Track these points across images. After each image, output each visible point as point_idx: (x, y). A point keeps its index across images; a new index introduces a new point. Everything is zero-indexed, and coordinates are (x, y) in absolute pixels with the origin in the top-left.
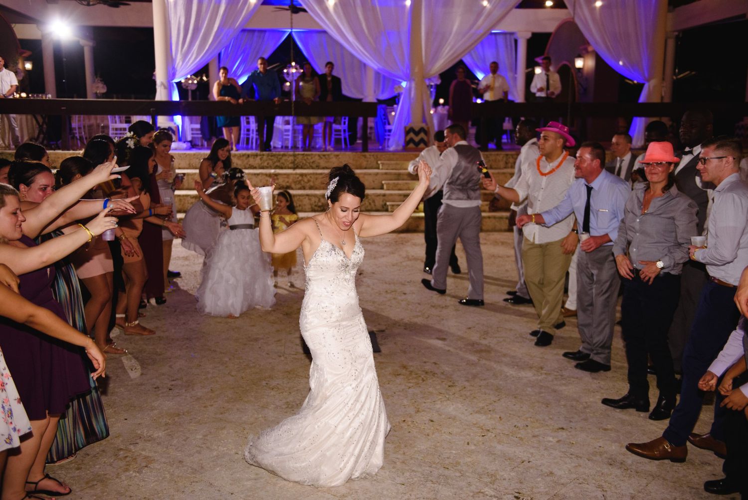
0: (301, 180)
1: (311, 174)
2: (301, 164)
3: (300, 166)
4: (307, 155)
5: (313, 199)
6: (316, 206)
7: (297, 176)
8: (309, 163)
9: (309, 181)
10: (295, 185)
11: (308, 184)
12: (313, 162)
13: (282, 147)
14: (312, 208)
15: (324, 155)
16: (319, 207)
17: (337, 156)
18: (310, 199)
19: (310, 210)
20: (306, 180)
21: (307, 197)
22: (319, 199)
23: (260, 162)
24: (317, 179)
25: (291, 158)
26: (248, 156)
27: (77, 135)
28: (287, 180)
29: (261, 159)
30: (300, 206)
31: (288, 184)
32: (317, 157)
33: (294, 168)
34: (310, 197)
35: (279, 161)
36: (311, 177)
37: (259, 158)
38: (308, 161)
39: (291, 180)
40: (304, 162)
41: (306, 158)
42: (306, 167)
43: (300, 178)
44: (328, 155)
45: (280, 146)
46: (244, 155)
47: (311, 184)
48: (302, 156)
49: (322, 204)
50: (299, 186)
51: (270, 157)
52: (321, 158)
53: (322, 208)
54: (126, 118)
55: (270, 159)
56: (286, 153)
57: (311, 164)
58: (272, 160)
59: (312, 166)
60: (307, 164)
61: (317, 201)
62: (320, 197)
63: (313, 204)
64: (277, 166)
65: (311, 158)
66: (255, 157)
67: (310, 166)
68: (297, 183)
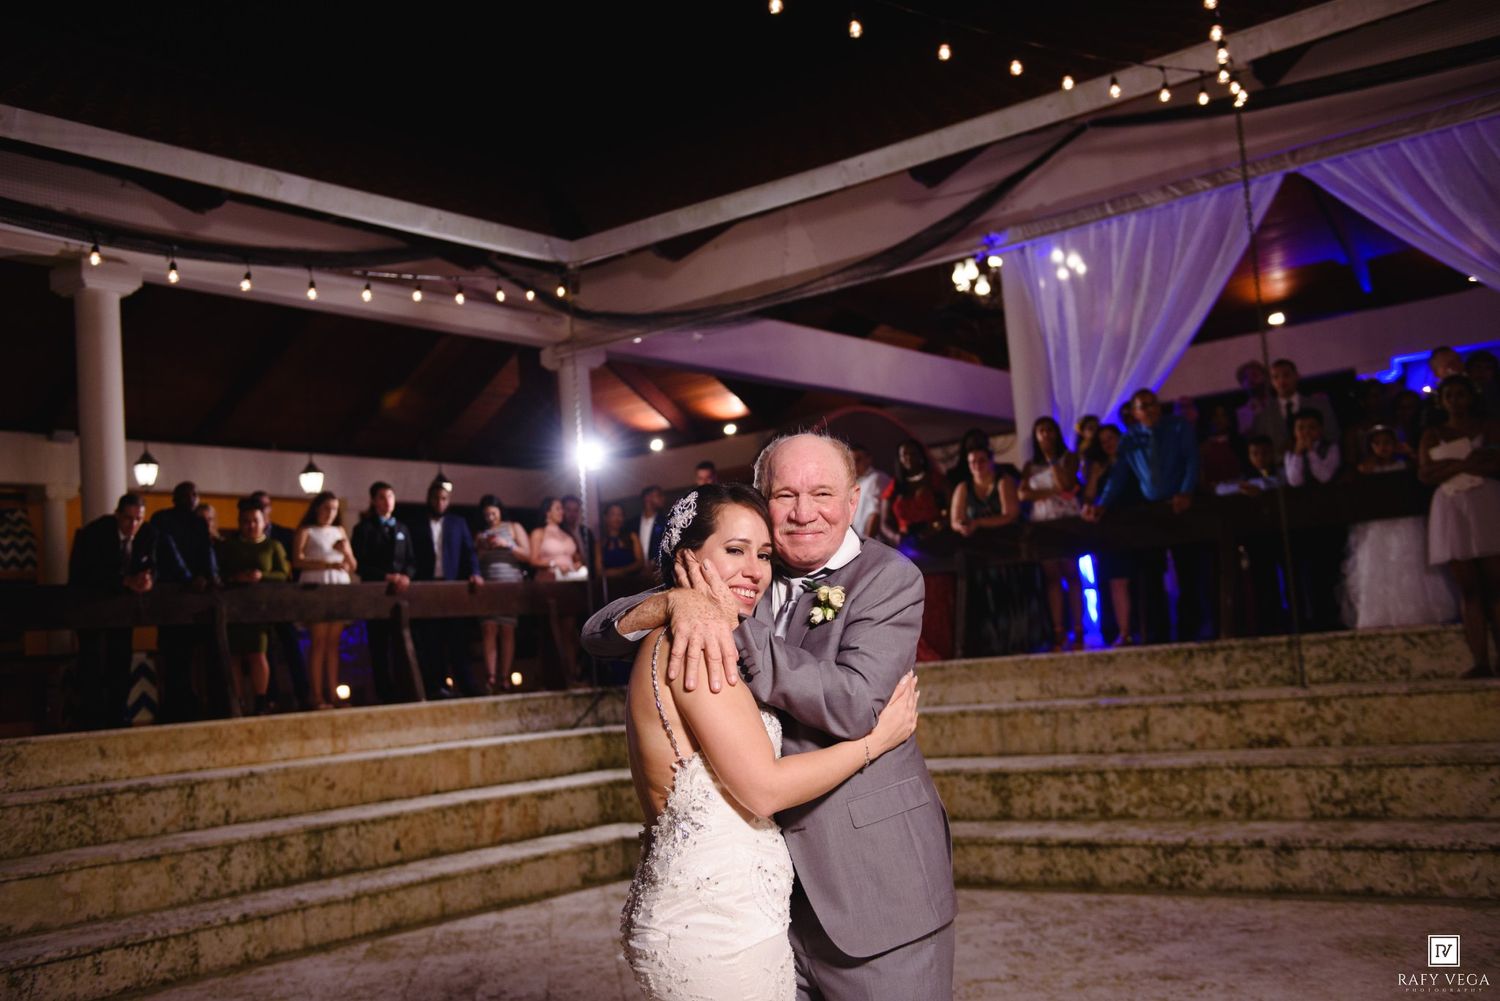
0: (1313, 717)
2: (1349, 667)
3: (1346, 675)
5: (1314, 779)
6: (1324, 800)
7: (1301, 704)
8: (1376, 664)
9: (1340, 719)
10: (1297, 733)
11: (1337, 731)
12: (1389, 659)
14: (1312, 807)
15: (1420, 635)
16: (1337, 803)
18: (1302, 780)
19: (1308, 814)
20: (1328, 715)
21: (1293, 773)
22: (1335, 777)
23: (1223, 669)
24: (1364, 711)
26: (1191, 653)
28: (1268, 718)
29: (1226, 661)
30: (1271, 800)
31: (1273, 731)
32: (1399, 644)
34: (1303, 773)
36: (1344, 707)
37: (1220, 656)
38: (1372, 657)
39: (1280, 719)
41: (1362, 646)
42: (1365, 675)
43: (1311, 711)
44: (1436, 634)
46: (1176, 653)
47: (1349, 727)
48: (1347, 644)
49: (1347, 792)
50: (1308, 737)
51: (1252, 653)
53: (1348, 809)
55: (1251, 658)
57: (1382, 666)
58: (1258, 660)
59: (1384, 673)
60: (1370, 666)
61: (1328, 785)
62: (1337, 771)
63: (1314, 796)
64: (1275, 677)
65: (1382, 647)
66: (1210, 655)
67: (1379, 671)
68: (1303, 725)
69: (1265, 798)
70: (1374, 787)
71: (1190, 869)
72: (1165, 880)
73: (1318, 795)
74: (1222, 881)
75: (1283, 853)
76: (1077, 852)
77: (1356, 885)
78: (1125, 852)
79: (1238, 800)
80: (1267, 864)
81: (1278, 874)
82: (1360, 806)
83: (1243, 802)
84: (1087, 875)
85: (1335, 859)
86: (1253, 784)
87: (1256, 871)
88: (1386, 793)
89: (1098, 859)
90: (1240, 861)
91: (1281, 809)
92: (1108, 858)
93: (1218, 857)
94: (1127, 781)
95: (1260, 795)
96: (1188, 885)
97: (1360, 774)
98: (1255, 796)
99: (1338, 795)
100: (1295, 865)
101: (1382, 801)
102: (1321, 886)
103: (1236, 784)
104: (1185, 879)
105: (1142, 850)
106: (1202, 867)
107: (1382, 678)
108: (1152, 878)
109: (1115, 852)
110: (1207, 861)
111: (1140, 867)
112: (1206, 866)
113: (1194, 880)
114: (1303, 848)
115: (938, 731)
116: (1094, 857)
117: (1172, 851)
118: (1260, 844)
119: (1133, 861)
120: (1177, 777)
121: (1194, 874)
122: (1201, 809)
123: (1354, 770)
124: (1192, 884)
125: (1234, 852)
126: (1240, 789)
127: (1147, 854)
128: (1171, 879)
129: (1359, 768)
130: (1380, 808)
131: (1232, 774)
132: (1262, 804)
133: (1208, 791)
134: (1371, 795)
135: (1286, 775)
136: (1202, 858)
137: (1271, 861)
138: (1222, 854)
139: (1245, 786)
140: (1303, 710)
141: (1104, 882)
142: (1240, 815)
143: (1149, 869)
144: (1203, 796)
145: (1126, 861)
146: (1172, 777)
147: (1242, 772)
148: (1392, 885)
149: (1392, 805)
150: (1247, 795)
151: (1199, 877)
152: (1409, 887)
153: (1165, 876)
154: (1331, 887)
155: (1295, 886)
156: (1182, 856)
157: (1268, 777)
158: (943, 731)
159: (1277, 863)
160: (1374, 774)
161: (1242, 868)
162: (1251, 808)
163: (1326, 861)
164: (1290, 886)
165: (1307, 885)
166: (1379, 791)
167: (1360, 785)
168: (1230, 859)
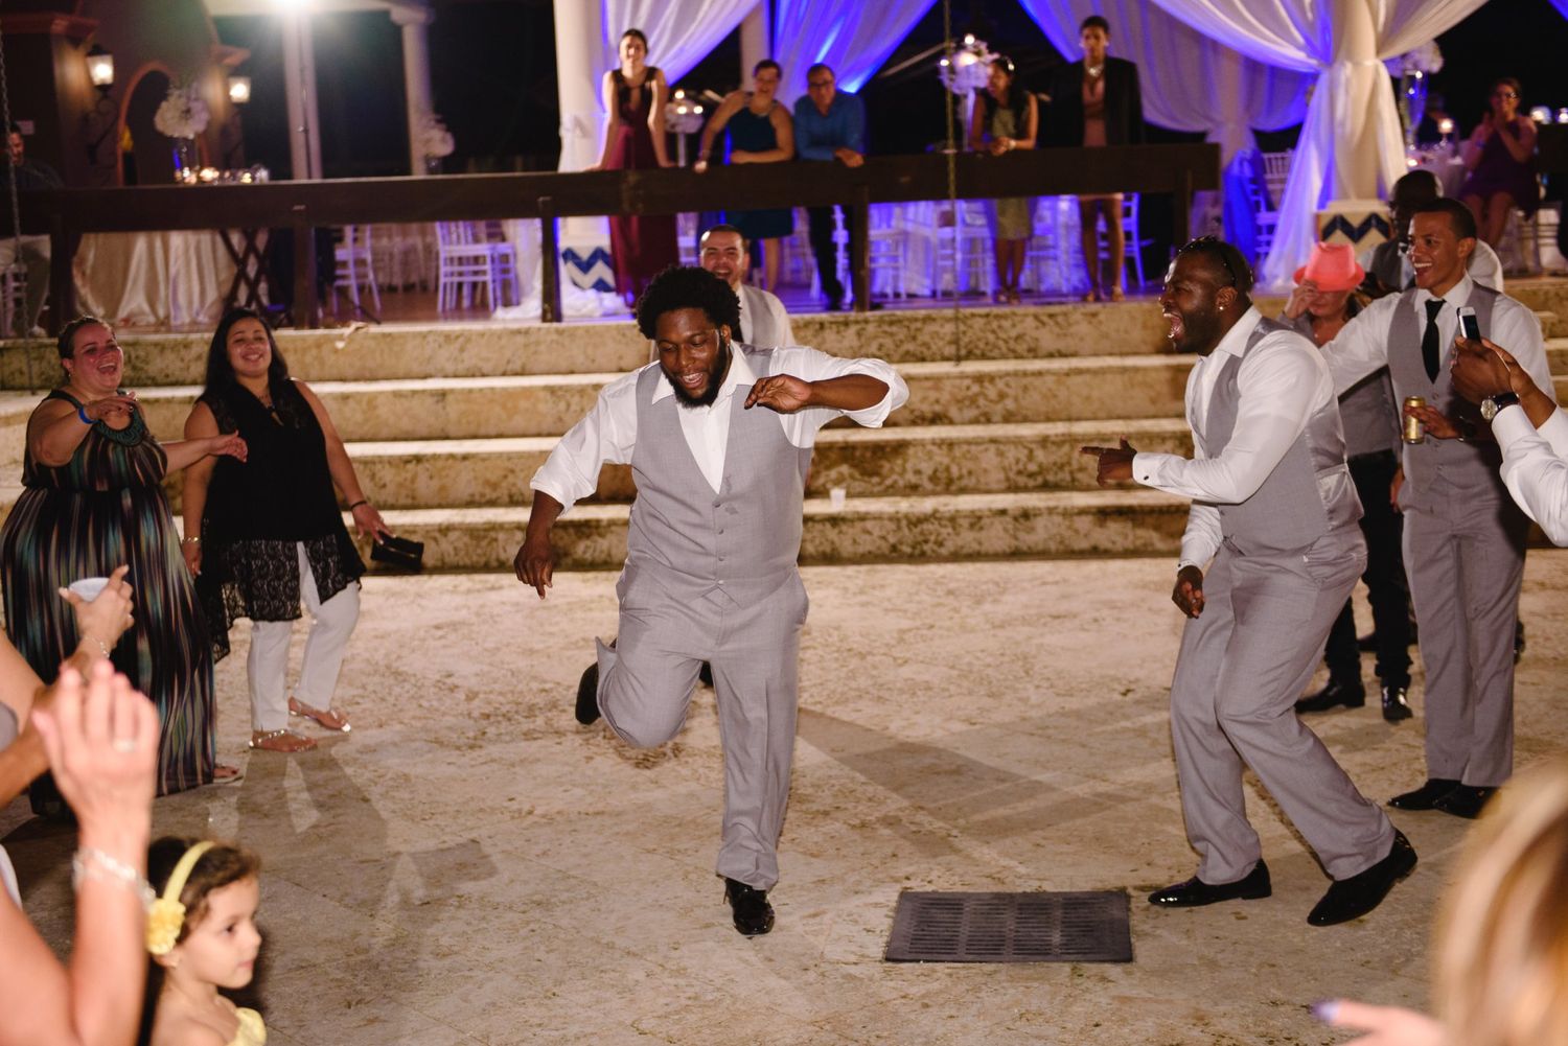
0: (977, 395)
1: (1008, 374)
2: (981, 345)
3: (978, 352)
4: (998, 317)
5: (1012, 452)
6: (1020, 473)
7: (967, 382)
8: (1006, 342)
9: (1002, 396)
10: (960, 409)
11: (999, 408)
12: (1019, 338)
13: (934, 294)
14: (1008, 479)
15: (1051, 316)
16: (1031, 475)
17: (1094, 315)
18: (1001, 454)
19: (1004, 485)
20: (992, 392)
21: (993, 447)
22: (1031, 451)
23: (856, 343)
24: (1025, 389)
25: (949, 328)
26: (822, 325)
27: (352, 283)
28: (933, 395)
29: (859, 334)
30: (970, 473)
31: (937, 408)
32: (1030, 322)
33: (958, 359)
34: (1002, 447)
35: (914, 338)
36: (1007, 385)
37: (853, 329)
38: (1004, 336)
39: (945, 397)
40: (991, 337)
41: (995, 325)
42: (996, 353)
43: (975, 388)
44: (1065, 314)
45: (927, 292)
46: (807, 324)
47: (1010, 404)
48: (982, 321)
49: (1040, 465)
50: (972, 413)
51: (886, 328)
52: (1043, 324)
53: (1040, 480)
54: (488, 226)
55: (885, 332)
56: (933, 313)
57: (1012, 344)
58: (892, 335)
59: (1014, 351)
60: (1001, 343)
61: (1024, 459)
62: (1033, 446)
63: (1011, 469)
64: (907, 352)
65: (1014, 326)
66: (842, 328)
67: (1009, 349)
68: (967, 403)
69: (964, 471)
70: (1065, 460)
71: (933, 538)
72: (907, 549)
73: (1015, 468)
74: (962, 547)
75: (1022, 520)
76: (819, 526)
77: (1084, 545)
78: (869, 525)
79: (938, 474)
80: (1006, 530)
81: (1016, 538)
82: (1051, 478)
83: (943, 475)
84: (827, 549)
85: (1067, 523)
86: (953, 459)
87: (996, 537)
88: (1075, 465)
89: (841, 532)
90: (981, 528)
91: (978, 481)
92: (851, 531)
93: (961, 526)
94: (827, 457)
95: (960, 469)
96: (929, 552)
97: (1054, 448)
98: (955, 471)
99: (1032, 467)
100: (1032, 530)
101: (1071, 473)
102: (1053, 546)
103: (938, 459)
104: (926, 547)
105: (886, 522)
106: (945, 536)
107: (1011, 355)
108: (894, 548)
109: (859, 525)
110: (950, 530)
111: (883, 538)
112: (949, 534)
113: (935, 548)
114: (1040, 515)
115: (562, 406)
116: (836, 531)
117: (916, 521)
118: (1003, 512)
119: (877, 532)
120: (879, 454)
121: (936, 542)
122: (901, 483)
123: (1049, 445)
124: (933, 551)
125: (976, 520)
126: (941, 464)
127: (893, 526)
128: (914, 547)
129: (1054, 443)
130: (1068, 478)
131: (935, 449)
132: (961, 477)
133: (909, 466)
134: (1061, 467)
135: (986, 450)
136: (945, 526)
137: (1010, 527)
138: (965, 523)
139: (946, 461)
140: (968, 388)
141: (845, 554)
142: (939, 488)
143: (892, 540)
144: (904, 470)
145: (869, 533)
146: (874, 453)
147: (944, 447)
148: (1114, 543)
149: (1079, 476)
150: (948, 469)
151: (941, 544)
152: (1129, 544)
153: (908, 545)
154: (1062, 547)
155: (1029, 548)
156: (926, 527)
157: (969, 452)
158: (569, 405)
159: (1016, 529)
160: (1066, 448)
161: (983, 535)
162: (950, 481)
163: (1059, 525)
164: (1025, 548)
165: (1041, 547)
166: (1069, 463)
167: (1053, 458)
168: (972, 526)
